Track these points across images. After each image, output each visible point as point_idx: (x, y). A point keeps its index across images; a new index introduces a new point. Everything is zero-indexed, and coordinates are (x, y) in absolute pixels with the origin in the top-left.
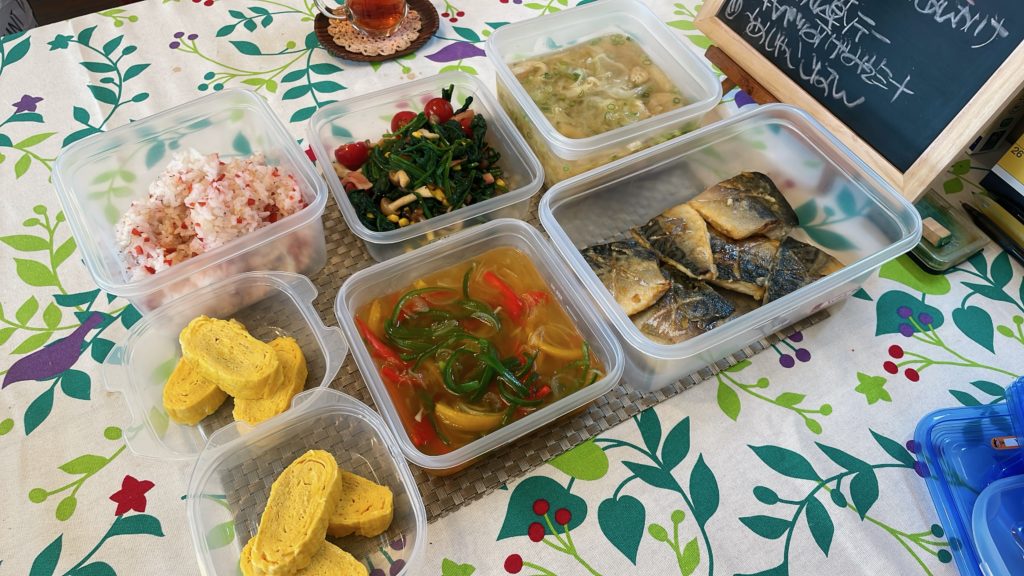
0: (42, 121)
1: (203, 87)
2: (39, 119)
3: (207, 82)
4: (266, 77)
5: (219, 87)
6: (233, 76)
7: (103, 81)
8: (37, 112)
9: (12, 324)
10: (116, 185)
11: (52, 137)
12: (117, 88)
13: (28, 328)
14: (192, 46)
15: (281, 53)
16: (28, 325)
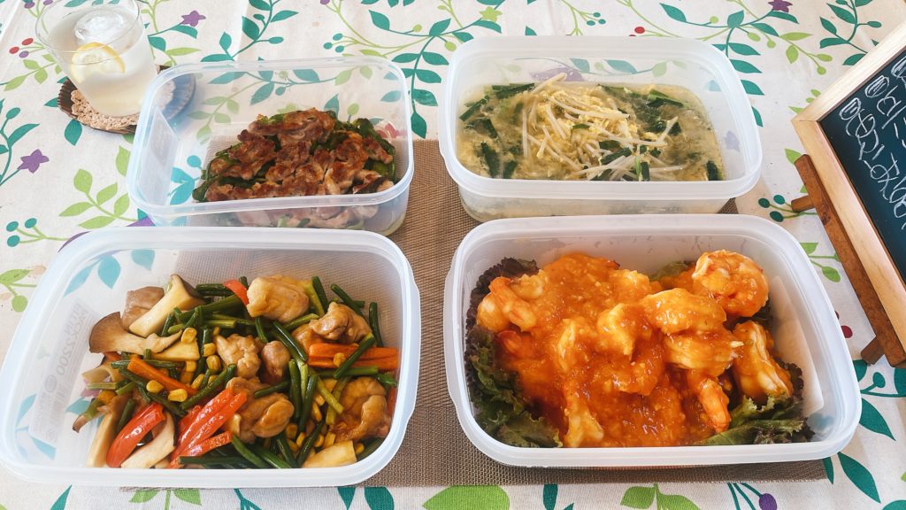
0: (196, 37)
1: (328, 46)
2: (194, 34)
3: (333, 42)
4: (382, 52)
5: (340, 49)
6: (356, 42)
7: (256, 16)
8: (195, 28)
9: (92, 200)
10: (220, 111)
11: (195, 53)
12: (263, 26)
13: (100, 208)
14: (338, 6)
15: (406, 33)
16: (102, 206)
